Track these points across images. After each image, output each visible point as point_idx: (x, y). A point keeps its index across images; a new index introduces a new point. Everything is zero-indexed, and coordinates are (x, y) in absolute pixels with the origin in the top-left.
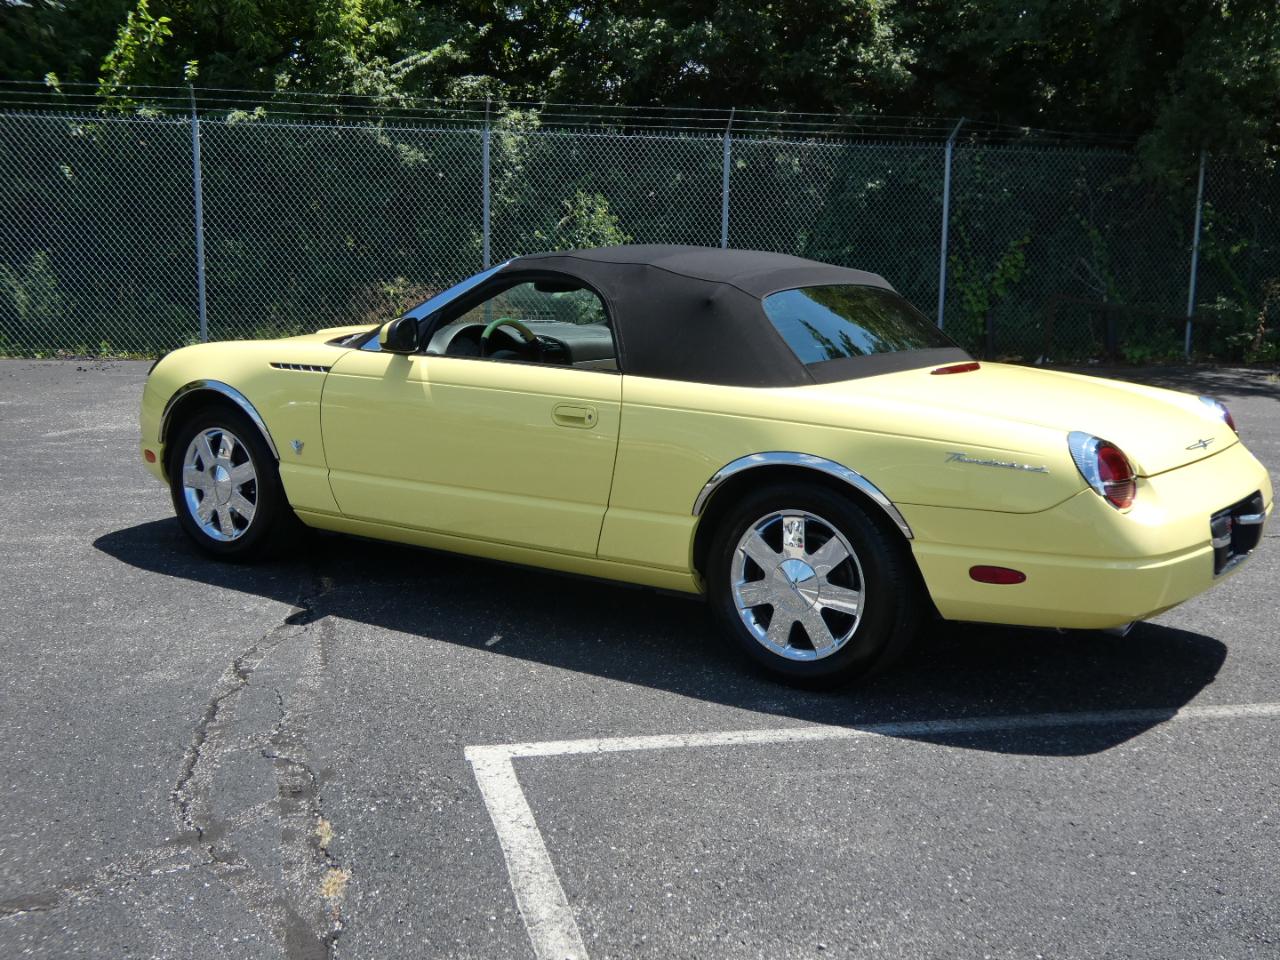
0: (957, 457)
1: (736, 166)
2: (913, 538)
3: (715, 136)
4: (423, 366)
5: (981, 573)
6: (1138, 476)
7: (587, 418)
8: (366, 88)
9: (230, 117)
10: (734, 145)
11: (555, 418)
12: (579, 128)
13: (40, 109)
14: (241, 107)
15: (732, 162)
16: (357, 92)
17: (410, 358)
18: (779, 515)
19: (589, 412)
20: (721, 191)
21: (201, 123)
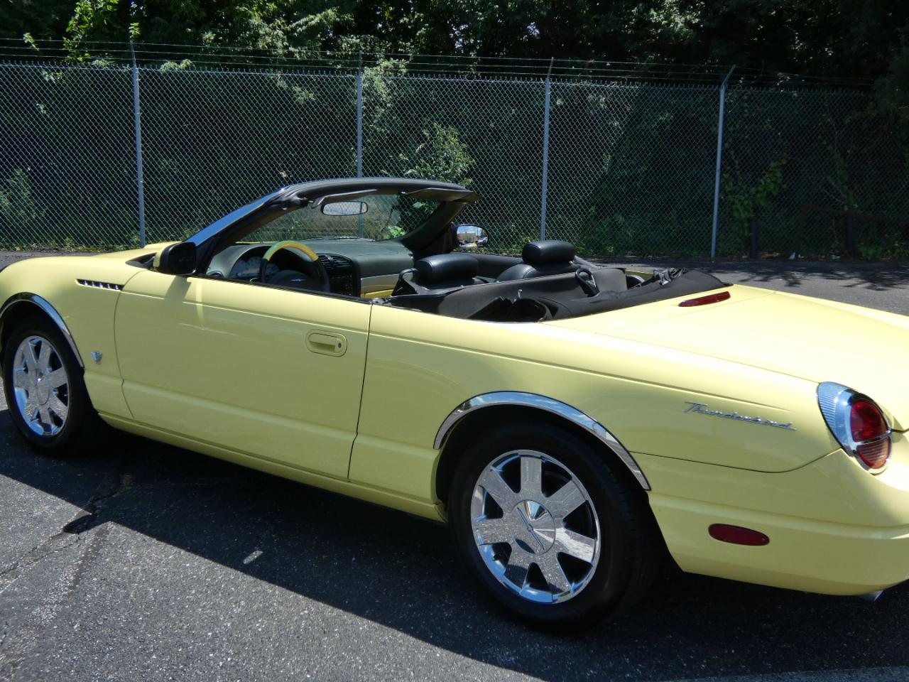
0: (697, 407)
1: (554, 103)
2: (650, 489)
3: (539, 80)
4: (199, 287)
5: (721, 532)
6: (893, 430)
7: (337, 347)
8: (267, 44)
9: (163, 66)
10: (553, 87)
11: (309, 344)
12: (437, 74)
13: (24, 60)
14: (171, 58)
15: (552, 100)
16: (260, 47)
17: (189, 279)
18: (517, 454)
19: (339, 340)
20: (543, 123)
21: (140, 70)
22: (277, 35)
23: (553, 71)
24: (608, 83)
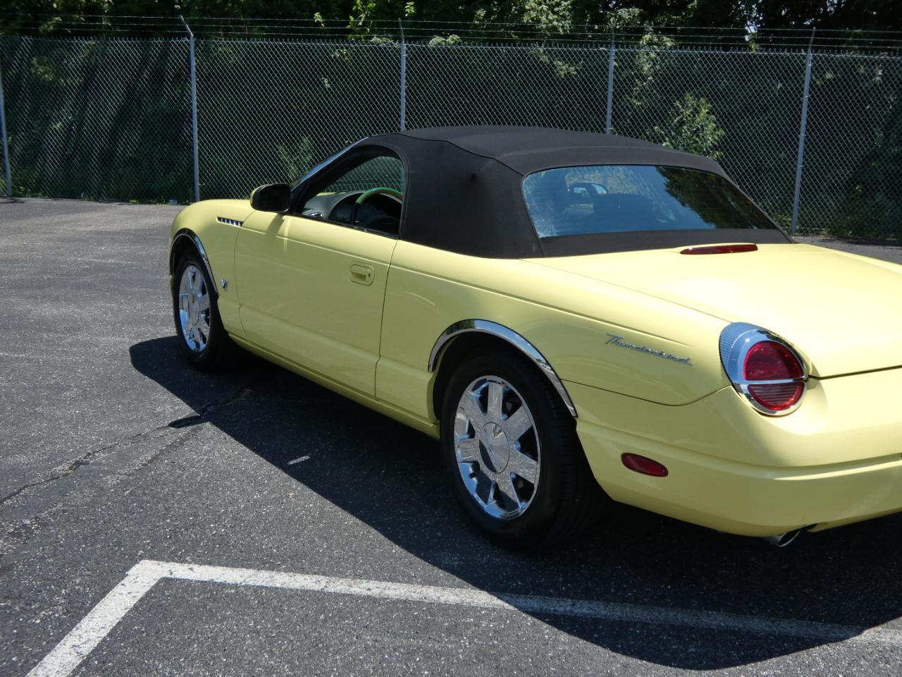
0: (615, 340)
2: (577, 417)
3: (800, 51)
6: (810, 376)
7: (368, 277)
8: (532, 19)
9: (431, 42)
10: (815, 58)
11: (351, 275)
13: (314, 38)
14: (440, 34)
16: (525, 21)
18: (487, 380)
19: (369, 270)
20: (802, 96)
21: (407, 46)
22: (542, 9)
23: (815, 41)
24: (877, 54)
